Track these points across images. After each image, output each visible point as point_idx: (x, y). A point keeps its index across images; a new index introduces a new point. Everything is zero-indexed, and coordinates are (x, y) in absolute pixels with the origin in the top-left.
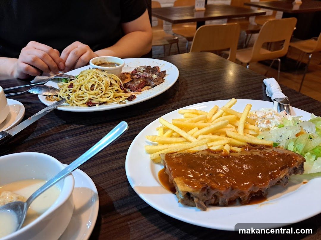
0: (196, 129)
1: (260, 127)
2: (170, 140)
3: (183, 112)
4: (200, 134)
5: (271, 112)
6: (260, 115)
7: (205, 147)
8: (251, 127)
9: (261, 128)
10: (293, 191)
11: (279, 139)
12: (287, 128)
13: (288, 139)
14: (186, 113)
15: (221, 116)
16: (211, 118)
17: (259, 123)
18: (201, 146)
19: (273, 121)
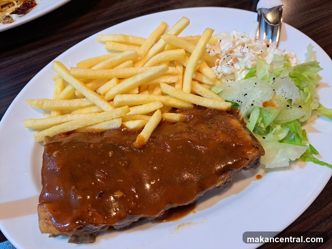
0: (114, 81)
1: (219, 72)
2: (68, 105)
3: (103, 39)
4: (118, 94)
5: (244, 40)
6: (225, 47)
7: (116, 124)
8: (206, 70)
9: (221, 73)
10: (237, 192)
11: (242, 99)
12: (256, 84)
13: (252, 105)
14: (109, 41)
15: (162, 50)
16: (147, 53)
17: (220, 63)
18: (110, 122)
19: (243, 61)
